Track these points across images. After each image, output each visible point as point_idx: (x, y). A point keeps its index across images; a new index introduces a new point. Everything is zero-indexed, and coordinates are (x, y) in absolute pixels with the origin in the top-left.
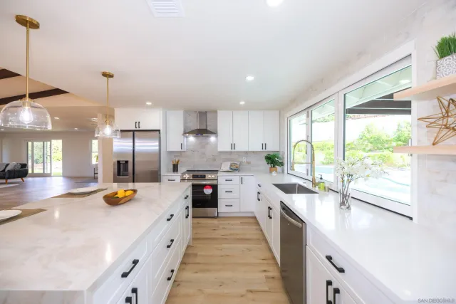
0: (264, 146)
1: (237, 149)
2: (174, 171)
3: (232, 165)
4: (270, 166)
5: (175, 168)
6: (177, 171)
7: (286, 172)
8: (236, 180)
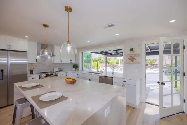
0: (71, 61)
1: (62, 62)
2: (30, 74)
3: (59, 69)
4: (75, 68)
5: (31, 72)
6: (32, 73)
7: (80, 70)
8: (65, 74)
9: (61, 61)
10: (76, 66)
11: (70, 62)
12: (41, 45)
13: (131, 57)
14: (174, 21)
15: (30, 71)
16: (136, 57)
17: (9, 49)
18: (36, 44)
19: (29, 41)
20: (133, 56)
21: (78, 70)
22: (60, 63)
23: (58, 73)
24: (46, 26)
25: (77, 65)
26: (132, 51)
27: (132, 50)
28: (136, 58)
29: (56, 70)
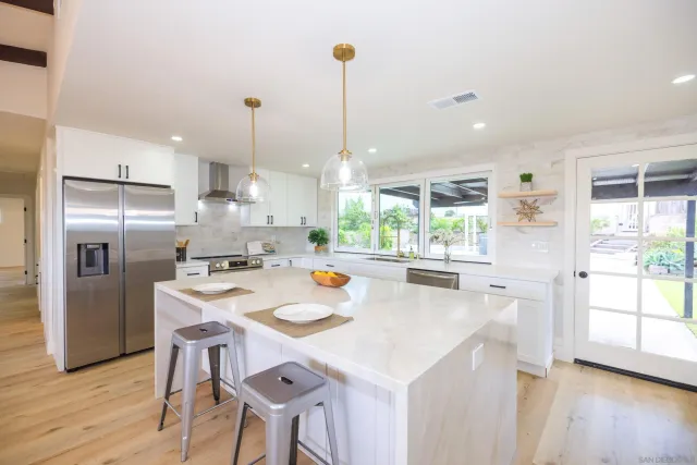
0: (304, 220)
1: (275, 224)
2: (178, 259)
3: (264, 246)
4: (316, 244)
5: (181, 254)
6: (184, 260)
7: (332, 251)
8: (284, 263)
9: (270, 219)
10: (319, 238)
11: (298, 223)
12: (208, 166)
13: (523, 203)
14: (690, 77)
15: (178, 250)
16: (544, 203)
17: (121, 180)
18: (195, 160)
19: (177, 151)
20: (530, 200)
21: (326, 251)
22: (266, 225)
23: (264, 258)
24: (252, 103)
25: (323, 232)
26: (527, 184)
27: (527, 178)
28: (541, 208)
29: (255, 249)
